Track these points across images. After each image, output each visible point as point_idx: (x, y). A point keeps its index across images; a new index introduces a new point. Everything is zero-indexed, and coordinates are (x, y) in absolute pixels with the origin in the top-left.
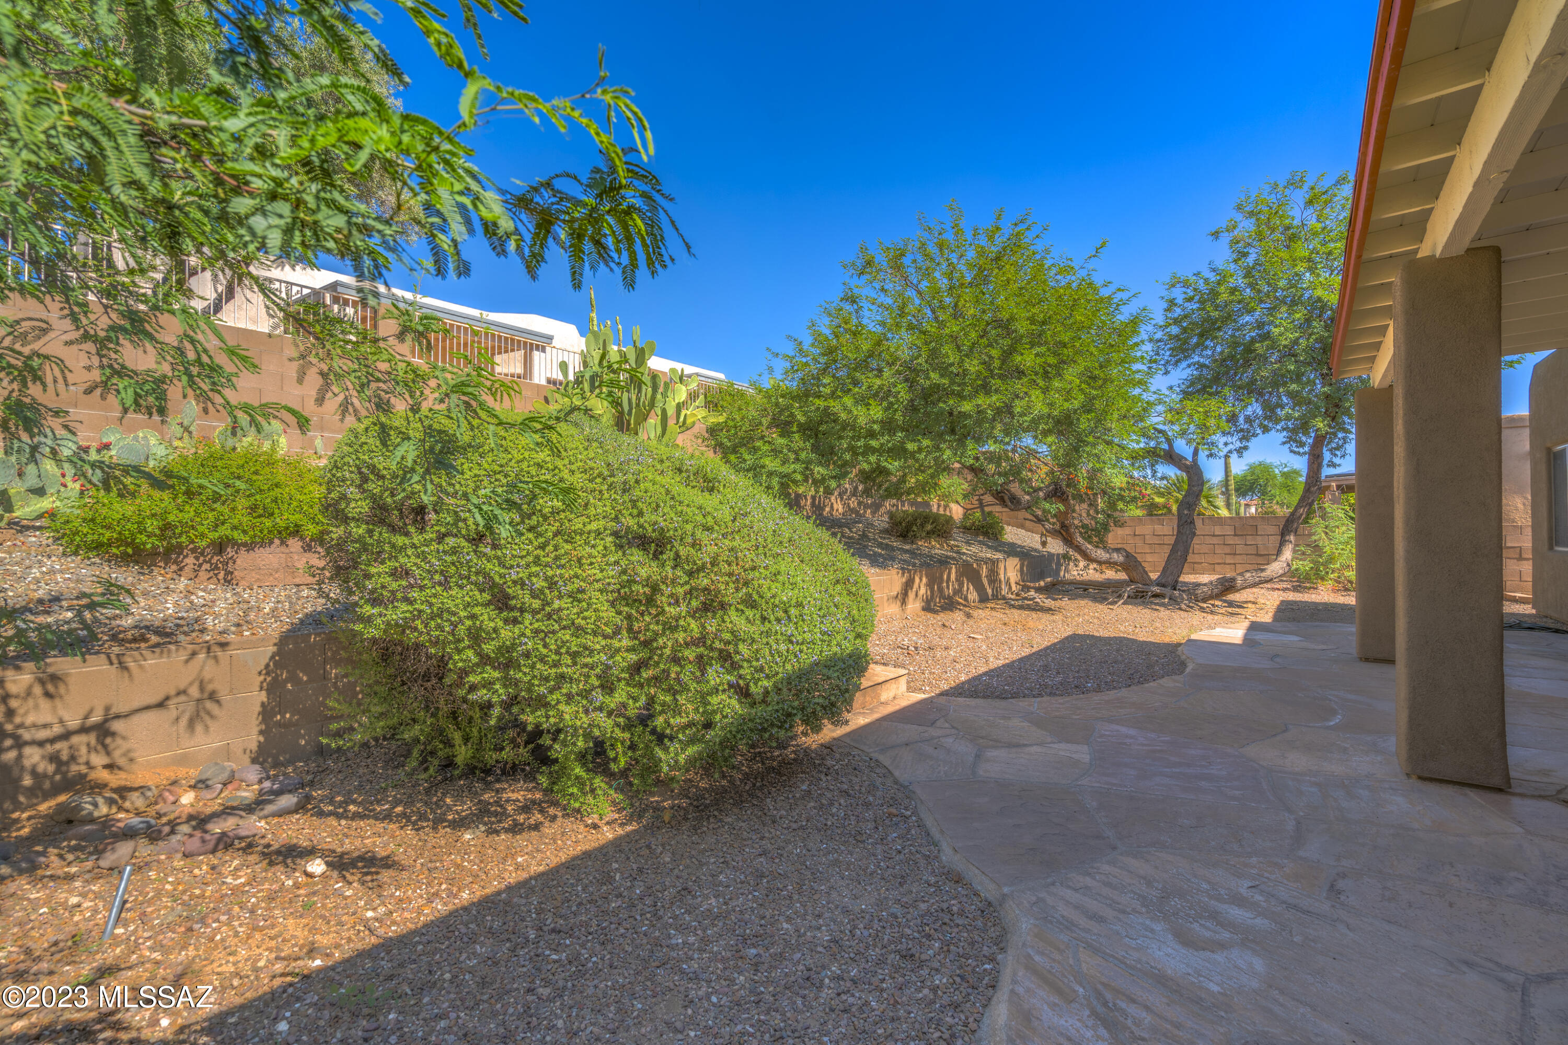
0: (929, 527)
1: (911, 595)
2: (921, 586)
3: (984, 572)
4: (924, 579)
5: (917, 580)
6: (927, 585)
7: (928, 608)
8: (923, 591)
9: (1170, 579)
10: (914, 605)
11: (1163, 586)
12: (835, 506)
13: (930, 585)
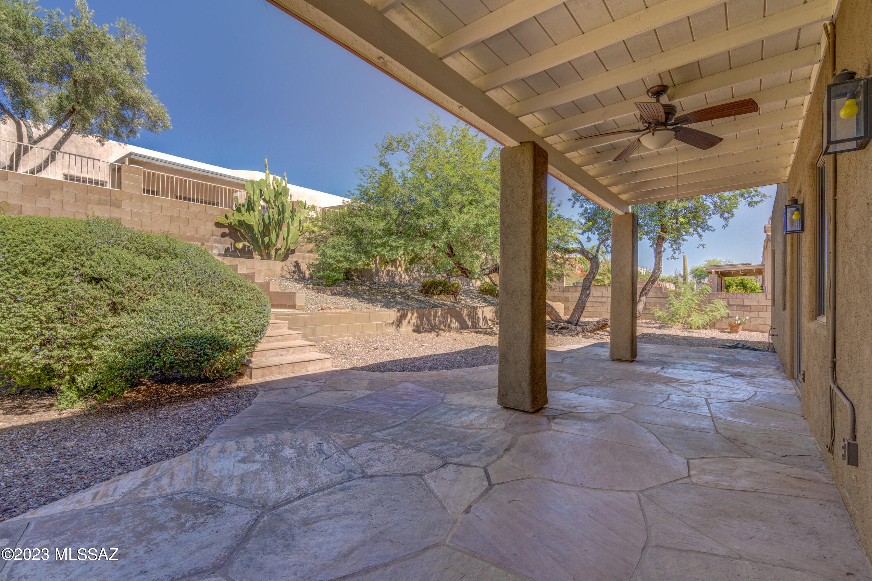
0: (440, 288)
1: (405, 322)
2: (413, 318)
3: (465, 312)
4: (415, 315)
5: (409, 315)
6: (417, 317)
7: (417, 330)
8: (414, 320)
9: (574, 320)
10: (406, 328)
11: (571, 323)
12: (403, 276)
13: (420, 317)
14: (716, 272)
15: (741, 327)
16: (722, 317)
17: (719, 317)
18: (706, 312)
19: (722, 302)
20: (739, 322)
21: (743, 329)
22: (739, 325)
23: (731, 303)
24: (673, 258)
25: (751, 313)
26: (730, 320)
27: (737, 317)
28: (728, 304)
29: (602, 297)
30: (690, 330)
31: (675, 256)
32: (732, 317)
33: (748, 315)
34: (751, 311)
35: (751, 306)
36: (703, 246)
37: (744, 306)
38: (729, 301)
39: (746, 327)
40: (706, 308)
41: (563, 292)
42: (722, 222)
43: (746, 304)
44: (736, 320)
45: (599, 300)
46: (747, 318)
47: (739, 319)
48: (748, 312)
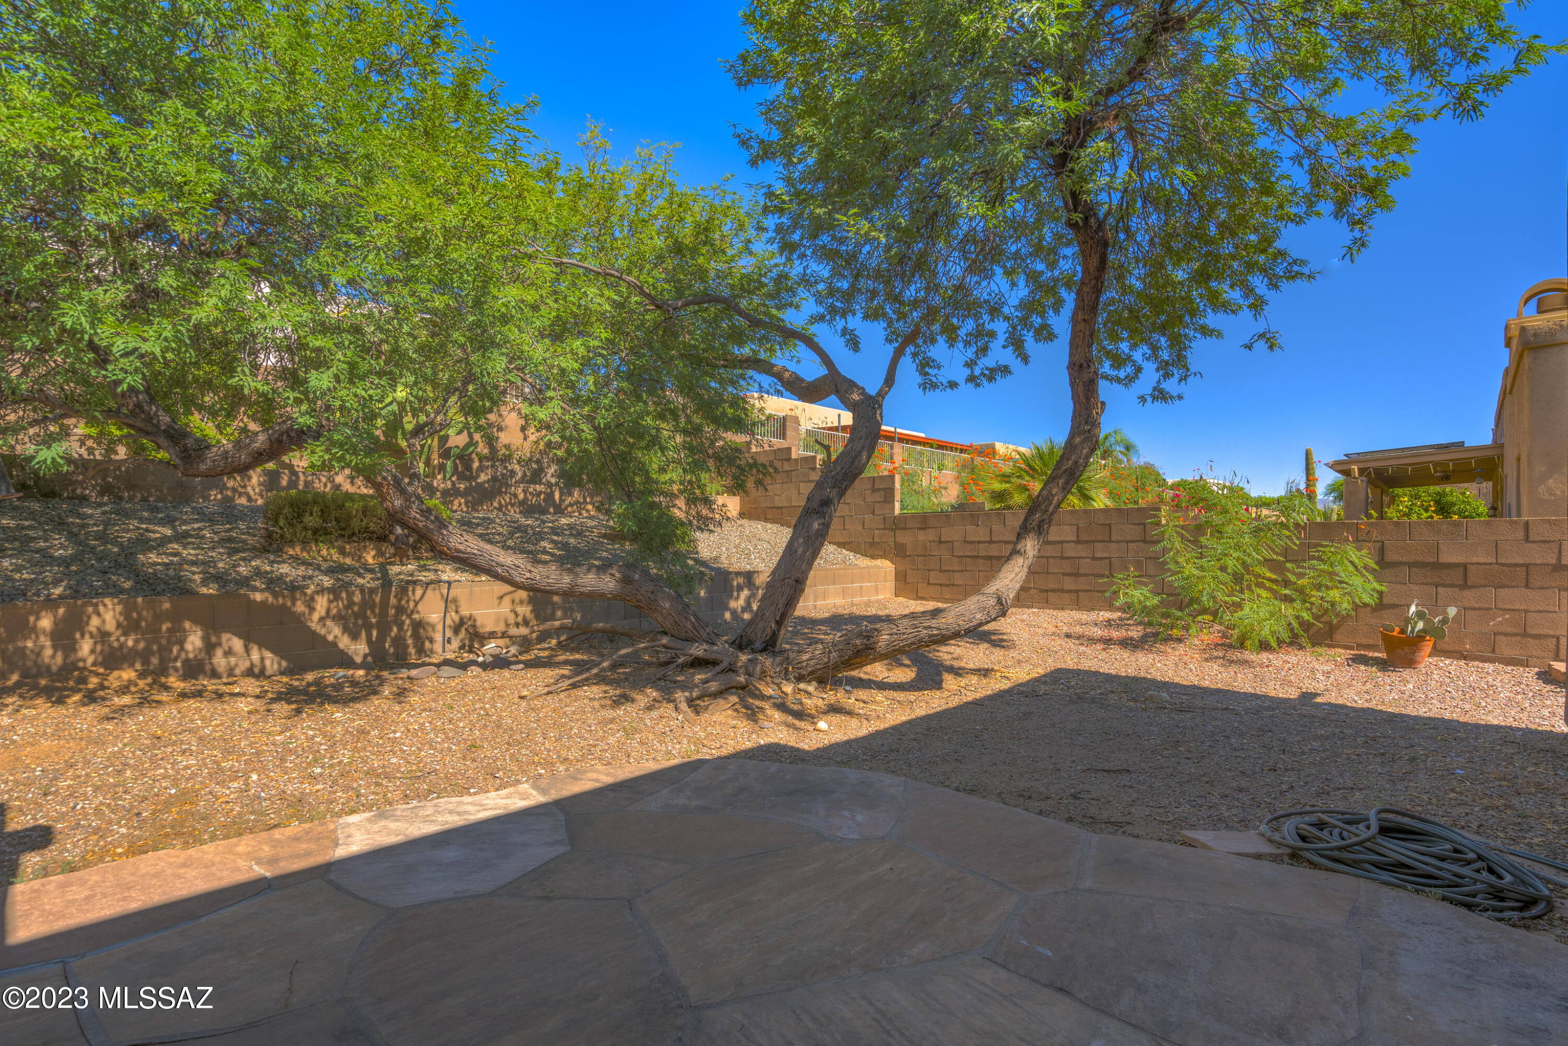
14: (1362, 471)
15: (1427, 647)
16: (1356, 607)
17: (1345, 606)
18: (1301, 591)
19: (1353, 554)
20: (1420, 625)
21: (1437, 652)
22: (1421, 637)
23: (1391, 556)
24: (1160, 395)
25: (1468, 593)
26: (1390, 619)
27: (1413, 609)
28: (1381, 562)
29: (991, 542)
30: (1237, 655)
31: (1171, 386)
32: (1394, 606)
33: (1454, 602)
34: (1465, 586)
35: (1465, 566)
36: (1269, 339)
37: (1438, 566)
38: (1382, 549)
39: (1445, 644)
40: (1301, 576)
41: (893, 530)
42: (1343, 233)
43: (1445, 558)
44: (1408, 620)
45: (983, 550)
46: (1452, 611)
47: (1420, 615)
48: (1456, 589)
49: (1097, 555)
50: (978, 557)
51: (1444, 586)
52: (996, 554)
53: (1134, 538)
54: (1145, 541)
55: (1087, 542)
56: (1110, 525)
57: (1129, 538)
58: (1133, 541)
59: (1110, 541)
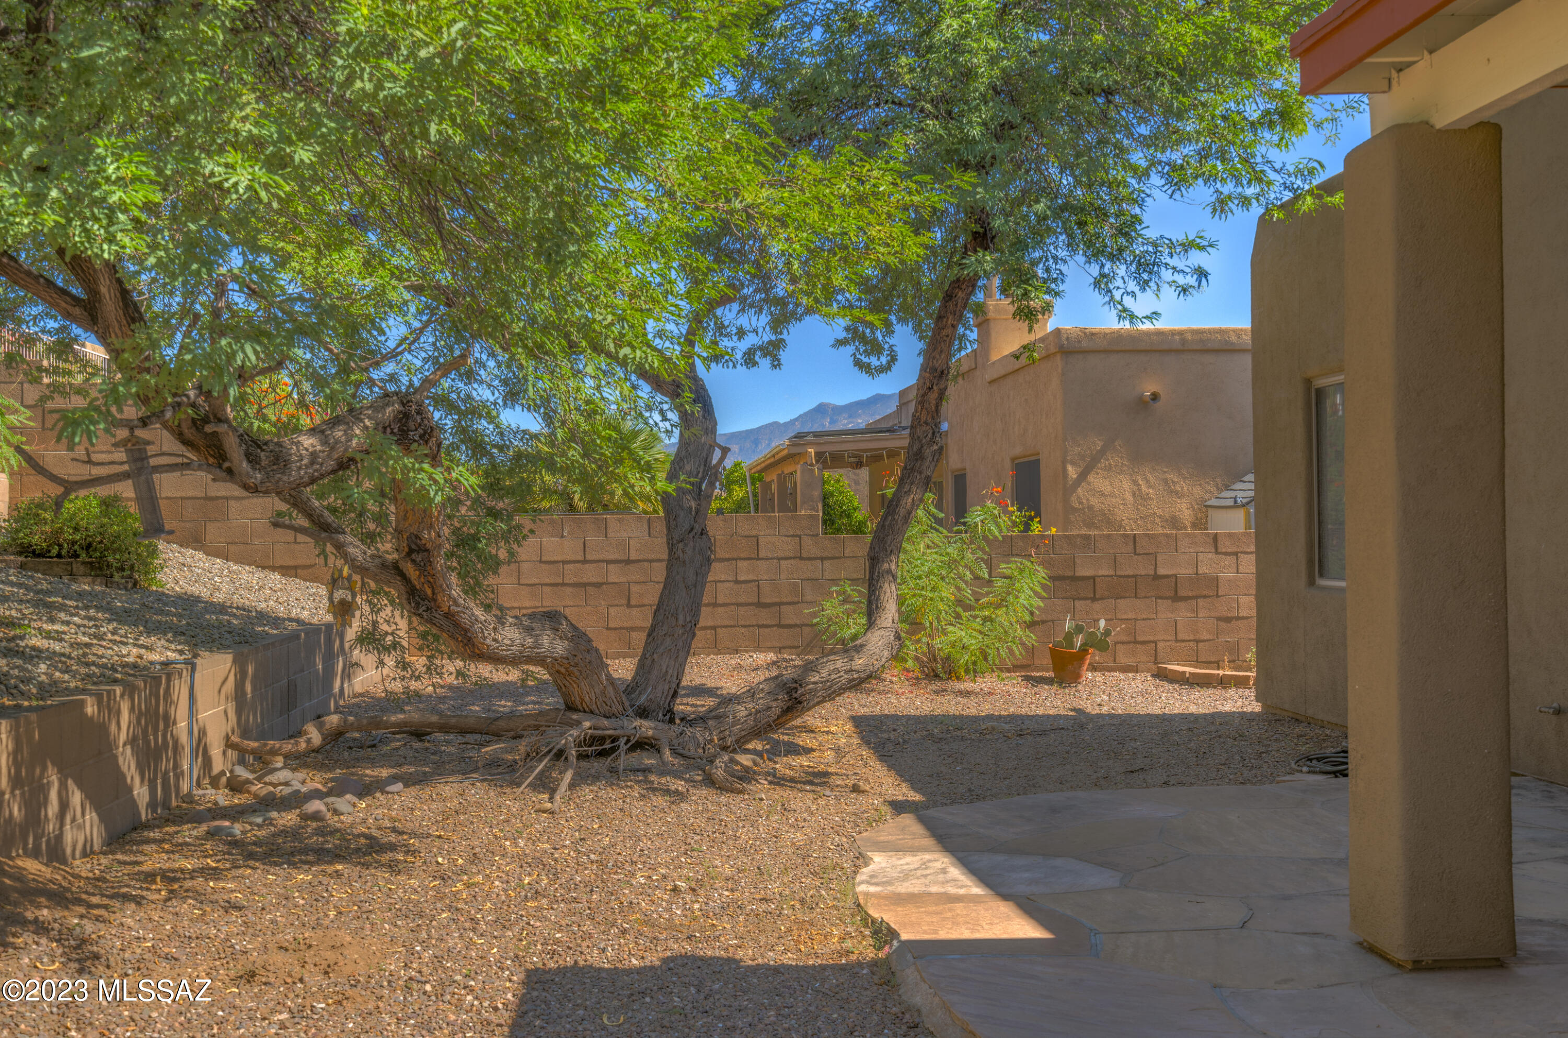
3: (123, 724)
9: (661, 693)
35: (1093, 578)
46: (1102, 623)
48: (1089, 602)
49: (741, 578)
50: (563, 584)
51: (1079, 599)
52: (593, 579)
53: (788, 554)
54: (801, 558)
55: (728, 560)
56: (757, 537)
57: (782, 555)
58: (786, 558)
59: (758, 559)
